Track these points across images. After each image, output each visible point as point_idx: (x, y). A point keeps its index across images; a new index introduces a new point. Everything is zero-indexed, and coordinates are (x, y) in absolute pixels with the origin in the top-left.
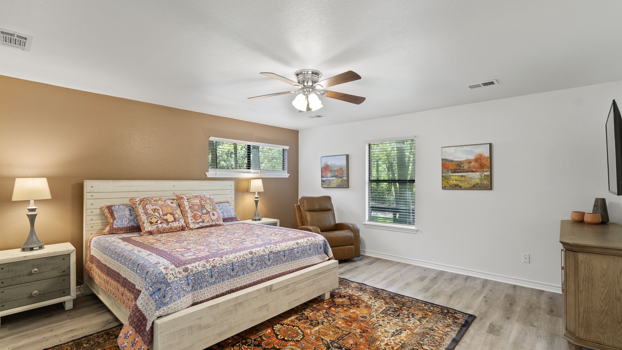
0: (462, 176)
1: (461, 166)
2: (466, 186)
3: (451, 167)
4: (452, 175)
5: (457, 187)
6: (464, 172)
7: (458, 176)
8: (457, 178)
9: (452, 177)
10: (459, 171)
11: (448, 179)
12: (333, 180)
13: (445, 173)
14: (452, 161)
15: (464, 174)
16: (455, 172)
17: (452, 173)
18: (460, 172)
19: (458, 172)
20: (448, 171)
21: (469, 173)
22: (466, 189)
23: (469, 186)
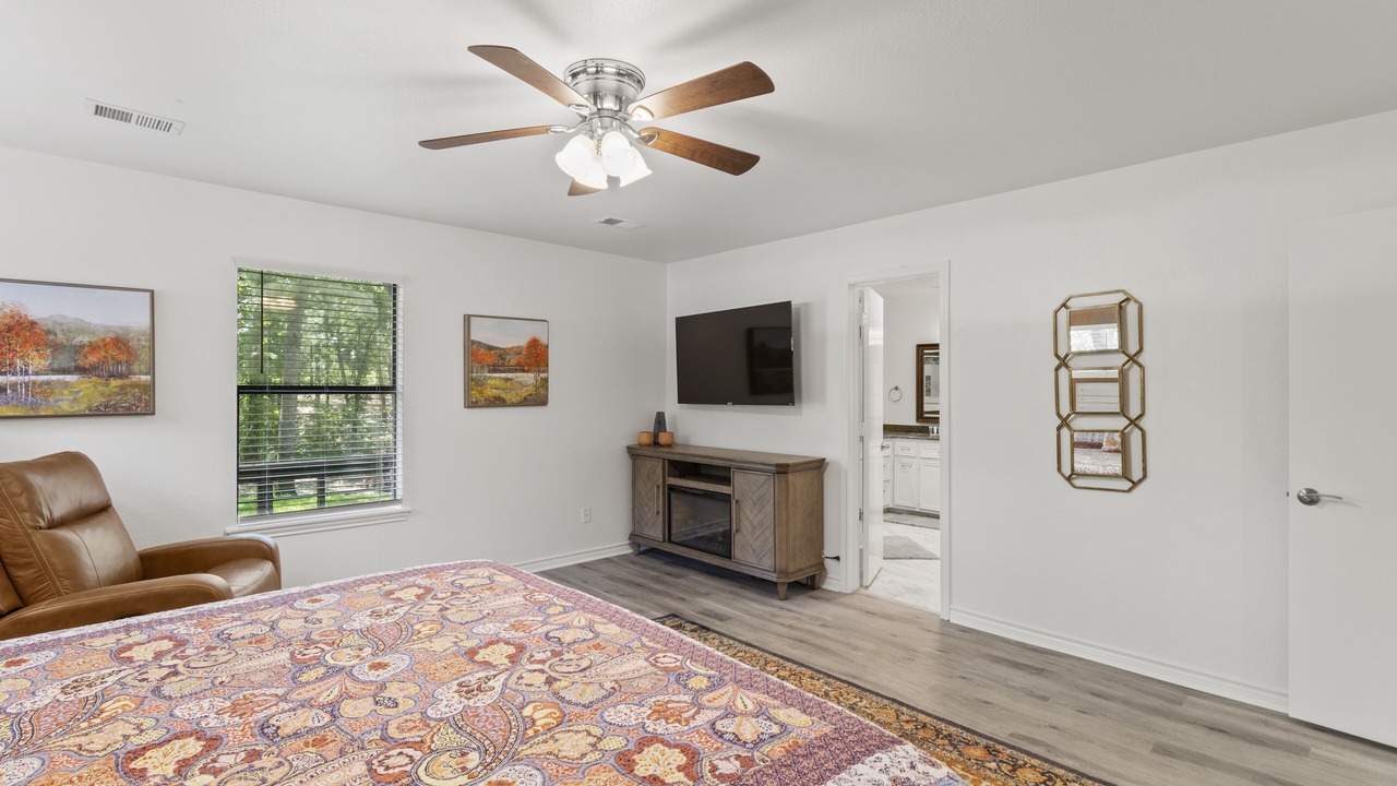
0: (507, 379)
1: (504, 359)
2: (514, 400)
3: (489, 360)
4: (490, 377)
5: (497, 402)
6: (509, 371)
7: (499, 378)
8: (497, 383)
9: (490, 382)
10: (502, 368)
11: (482, 385)
12: (66, 385)
13: (477, 372)
14: (491, 348)
15: (510, 375)
16: (495, 371)
17: (489, 372)
18: (504, 372)
19: (501, 372)
20: (483, 367)
21: (518, 374)
22: (513, 405)
23: (518, 398)
